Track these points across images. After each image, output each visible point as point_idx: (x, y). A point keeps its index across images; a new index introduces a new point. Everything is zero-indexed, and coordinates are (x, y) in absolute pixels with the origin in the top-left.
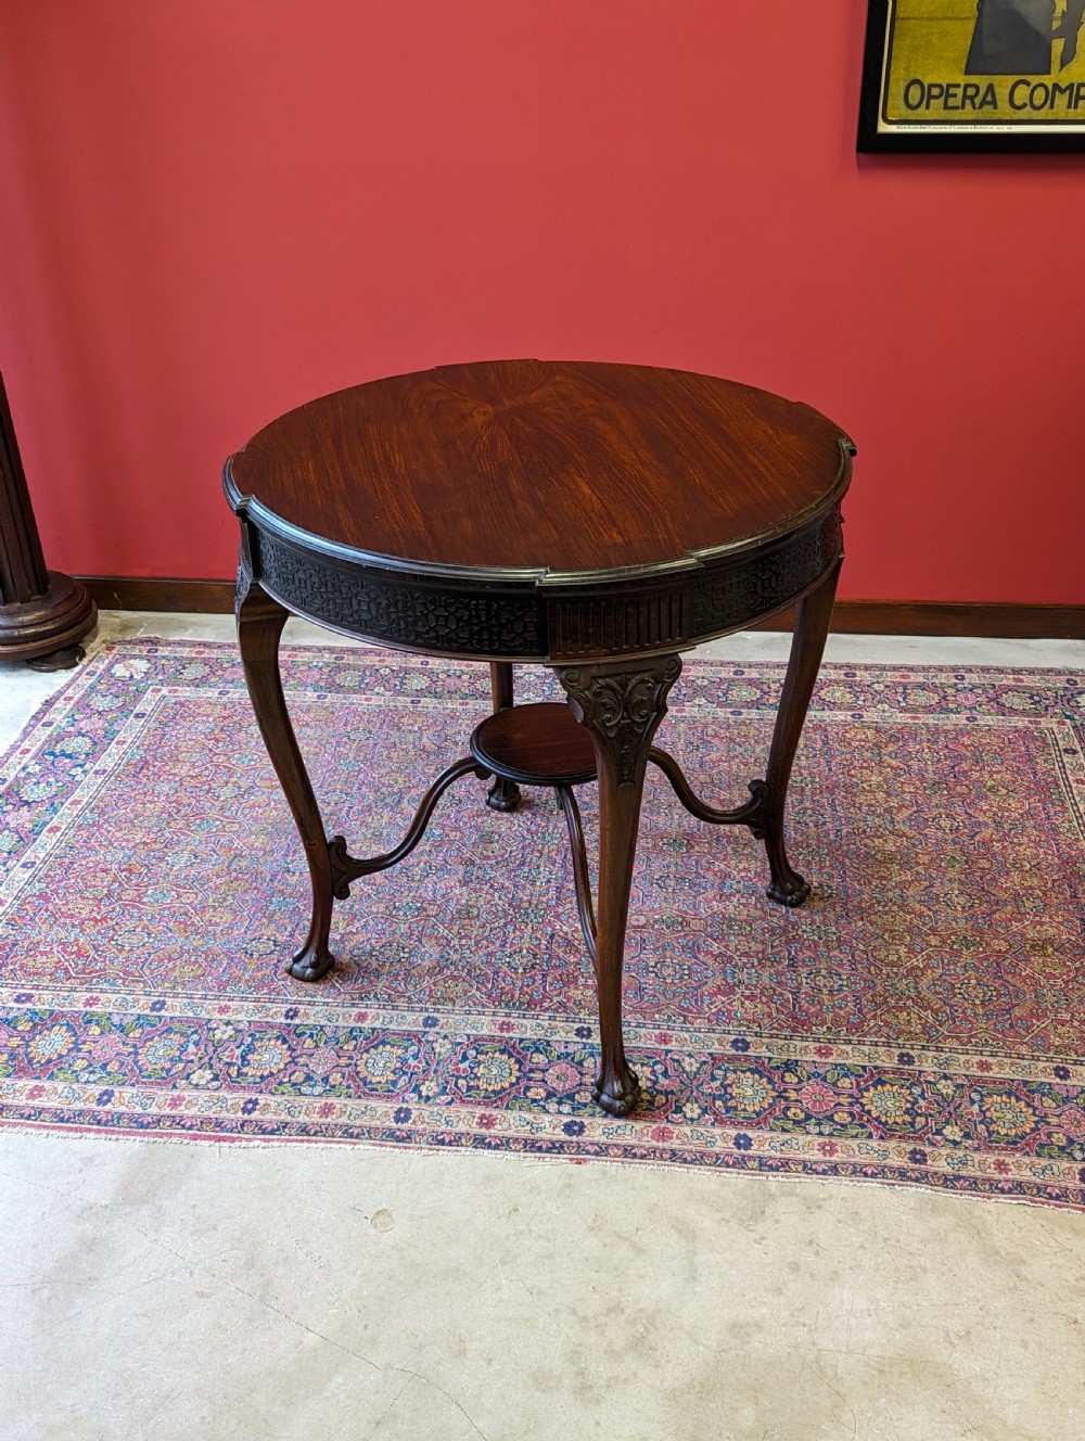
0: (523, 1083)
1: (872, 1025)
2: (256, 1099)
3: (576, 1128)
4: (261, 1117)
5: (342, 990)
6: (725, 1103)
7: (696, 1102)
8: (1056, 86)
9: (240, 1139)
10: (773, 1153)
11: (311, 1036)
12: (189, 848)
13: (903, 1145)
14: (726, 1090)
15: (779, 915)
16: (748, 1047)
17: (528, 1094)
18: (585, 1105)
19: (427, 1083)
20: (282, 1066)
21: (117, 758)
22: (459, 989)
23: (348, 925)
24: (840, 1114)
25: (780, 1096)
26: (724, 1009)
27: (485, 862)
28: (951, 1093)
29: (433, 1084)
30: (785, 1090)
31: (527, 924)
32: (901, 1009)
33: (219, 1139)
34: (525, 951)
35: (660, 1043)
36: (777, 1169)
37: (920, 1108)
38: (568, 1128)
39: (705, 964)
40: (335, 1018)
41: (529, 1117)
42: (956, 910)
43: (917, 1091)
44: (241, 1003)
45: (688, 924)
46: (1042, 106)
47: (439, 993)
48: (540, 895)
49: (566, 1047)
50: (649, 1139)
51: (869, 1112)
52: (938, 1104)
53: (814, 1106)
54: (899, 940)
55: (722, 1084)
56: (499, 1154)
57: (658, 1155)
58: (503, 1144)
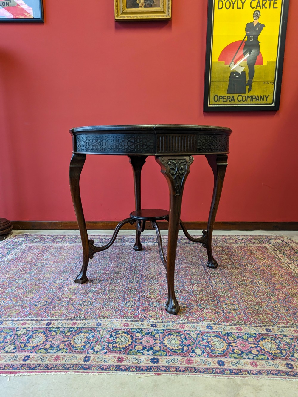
0: (133, 344)
1: (252, 320)
2: (29, 356)
3: (155, 360)
4: (30, 362)
5: (68, 316)
6: (210, 348)
7: (199, 348)
8: (248, 96)
9: (19, 372)
10: (234, 367)
11: (55, 331)
12: (24, 278)
13: (282, 361)
14: (209, 344)
15: (210, 289)
16: (213, 328)
17: (136, 348)
18: (158, 351)
19: (97, 346)
20: (42, 342)
21: (9, 258)
22: (109, 314)
23: (72, 296)
24: (253, 350)
25: (229, 345)
26: (201, 317)
27: (117, 278)
28: (290, 341)
29: (99, 346)
30: (230, 343)
31: (131, 294)
32: (260, 314)
33: (11, 373)
34: (131, 301)
35: (181, 328)
36: (237, 374)
37: (281, 347)
38: (152, 361)
39: (191, 303)
40: (64, 325)
41: (137, 357)
42: (263, 286)
43: (277, 341)
44: (31, 321)
45: (183, 292)
46: (245, 101)
47: (102, 315)
48: (135, 286)
49: (148, 331)
50: (184, 363)
51: (264, 350)
52: (287, 346)
53: (243, 348)
54: (250, 294)
55: (207, 342)
56: (126, 373)
57: (189, 370)
58: (127, 369)
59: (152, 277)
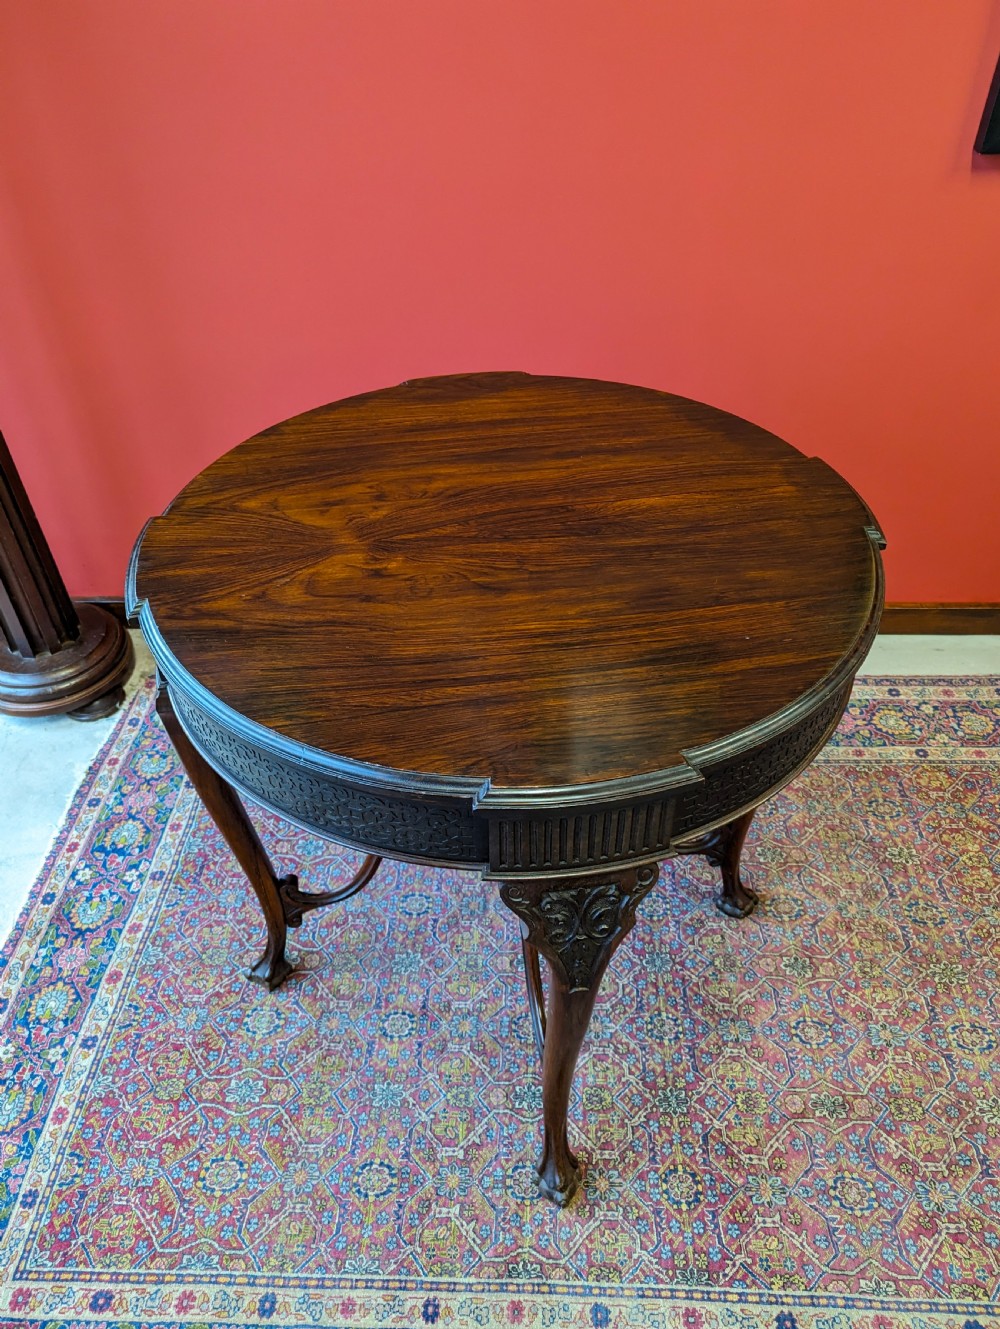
21: (173, 851)
31: (672, 1118)
34: (681, 1169)
39: (891, 1178)
45: (852, 1107)
59: (724, 1000)
